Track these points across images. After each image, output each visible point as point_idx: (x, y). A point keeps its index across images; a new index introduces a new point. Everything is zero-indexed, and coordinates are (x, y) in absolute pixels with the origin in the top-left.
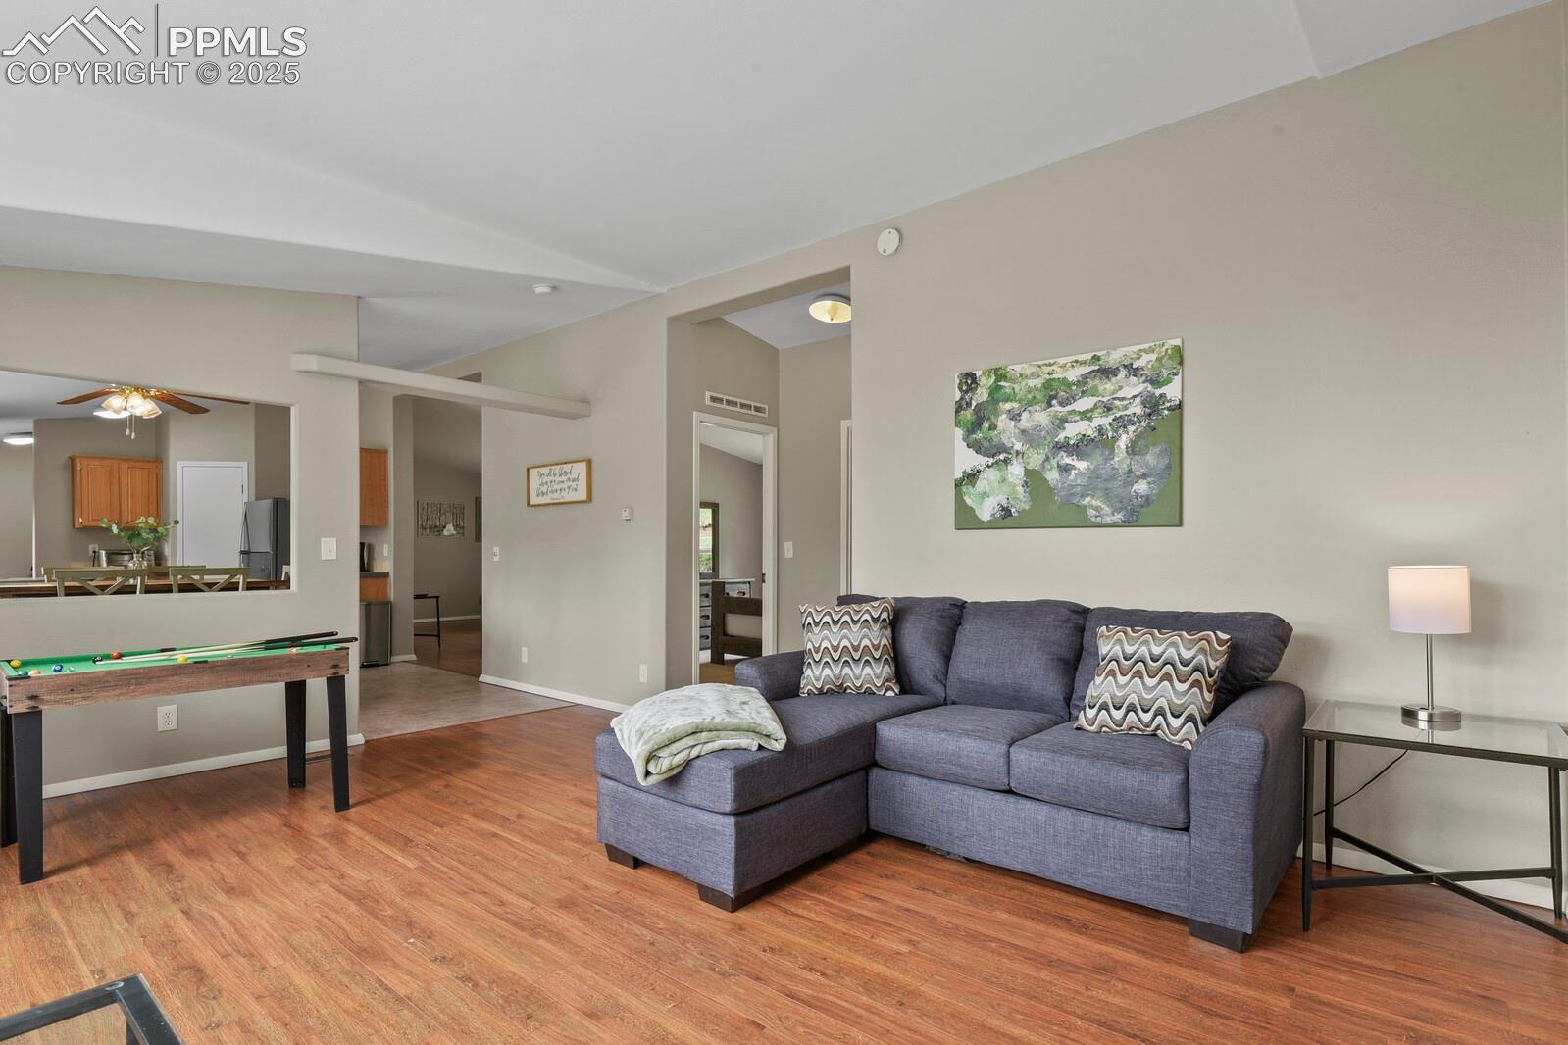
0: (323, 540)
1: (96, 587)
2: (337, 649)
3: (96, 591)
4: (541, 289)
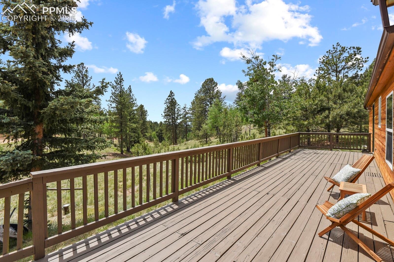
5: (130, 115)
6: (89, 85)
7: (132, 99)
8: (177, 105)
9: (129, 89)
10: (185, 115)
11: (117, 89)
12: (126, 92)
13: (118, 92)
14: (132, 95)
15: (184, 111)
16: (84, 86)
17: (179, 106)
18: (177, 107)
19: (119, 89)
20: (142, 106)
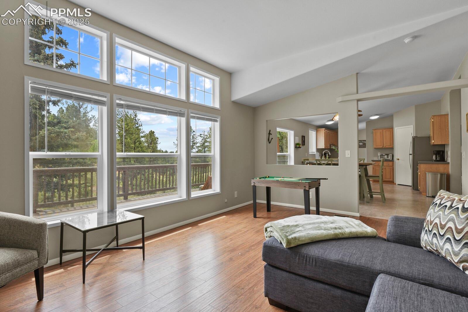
0: (346, 151)
1: (323, 163)
2: (305, 182)
3: (323, 164)
4: (407, 41)
5: (135, 143)
6: (86, 108)
7: (138, 124)
8: (193, 131)
9: (134, 113)
10: (204, 143)
11: (119, 113)
12: (131, 116)
13: (121, 117)
14: (137, 120)
15: (203, 139)
16: (80, 108)
17: (194, 133)
18: (192, 134)
19: (122, 113)
20: (152, 133)
